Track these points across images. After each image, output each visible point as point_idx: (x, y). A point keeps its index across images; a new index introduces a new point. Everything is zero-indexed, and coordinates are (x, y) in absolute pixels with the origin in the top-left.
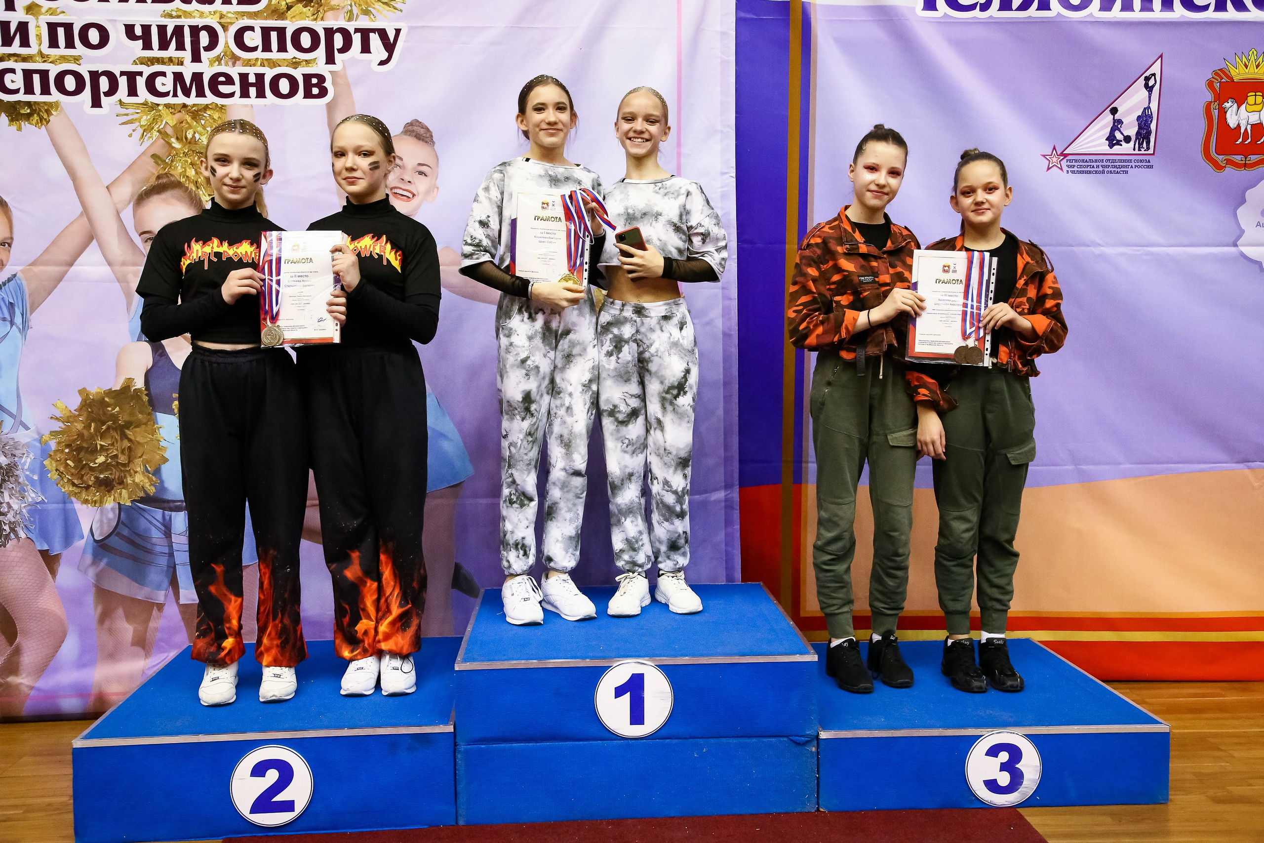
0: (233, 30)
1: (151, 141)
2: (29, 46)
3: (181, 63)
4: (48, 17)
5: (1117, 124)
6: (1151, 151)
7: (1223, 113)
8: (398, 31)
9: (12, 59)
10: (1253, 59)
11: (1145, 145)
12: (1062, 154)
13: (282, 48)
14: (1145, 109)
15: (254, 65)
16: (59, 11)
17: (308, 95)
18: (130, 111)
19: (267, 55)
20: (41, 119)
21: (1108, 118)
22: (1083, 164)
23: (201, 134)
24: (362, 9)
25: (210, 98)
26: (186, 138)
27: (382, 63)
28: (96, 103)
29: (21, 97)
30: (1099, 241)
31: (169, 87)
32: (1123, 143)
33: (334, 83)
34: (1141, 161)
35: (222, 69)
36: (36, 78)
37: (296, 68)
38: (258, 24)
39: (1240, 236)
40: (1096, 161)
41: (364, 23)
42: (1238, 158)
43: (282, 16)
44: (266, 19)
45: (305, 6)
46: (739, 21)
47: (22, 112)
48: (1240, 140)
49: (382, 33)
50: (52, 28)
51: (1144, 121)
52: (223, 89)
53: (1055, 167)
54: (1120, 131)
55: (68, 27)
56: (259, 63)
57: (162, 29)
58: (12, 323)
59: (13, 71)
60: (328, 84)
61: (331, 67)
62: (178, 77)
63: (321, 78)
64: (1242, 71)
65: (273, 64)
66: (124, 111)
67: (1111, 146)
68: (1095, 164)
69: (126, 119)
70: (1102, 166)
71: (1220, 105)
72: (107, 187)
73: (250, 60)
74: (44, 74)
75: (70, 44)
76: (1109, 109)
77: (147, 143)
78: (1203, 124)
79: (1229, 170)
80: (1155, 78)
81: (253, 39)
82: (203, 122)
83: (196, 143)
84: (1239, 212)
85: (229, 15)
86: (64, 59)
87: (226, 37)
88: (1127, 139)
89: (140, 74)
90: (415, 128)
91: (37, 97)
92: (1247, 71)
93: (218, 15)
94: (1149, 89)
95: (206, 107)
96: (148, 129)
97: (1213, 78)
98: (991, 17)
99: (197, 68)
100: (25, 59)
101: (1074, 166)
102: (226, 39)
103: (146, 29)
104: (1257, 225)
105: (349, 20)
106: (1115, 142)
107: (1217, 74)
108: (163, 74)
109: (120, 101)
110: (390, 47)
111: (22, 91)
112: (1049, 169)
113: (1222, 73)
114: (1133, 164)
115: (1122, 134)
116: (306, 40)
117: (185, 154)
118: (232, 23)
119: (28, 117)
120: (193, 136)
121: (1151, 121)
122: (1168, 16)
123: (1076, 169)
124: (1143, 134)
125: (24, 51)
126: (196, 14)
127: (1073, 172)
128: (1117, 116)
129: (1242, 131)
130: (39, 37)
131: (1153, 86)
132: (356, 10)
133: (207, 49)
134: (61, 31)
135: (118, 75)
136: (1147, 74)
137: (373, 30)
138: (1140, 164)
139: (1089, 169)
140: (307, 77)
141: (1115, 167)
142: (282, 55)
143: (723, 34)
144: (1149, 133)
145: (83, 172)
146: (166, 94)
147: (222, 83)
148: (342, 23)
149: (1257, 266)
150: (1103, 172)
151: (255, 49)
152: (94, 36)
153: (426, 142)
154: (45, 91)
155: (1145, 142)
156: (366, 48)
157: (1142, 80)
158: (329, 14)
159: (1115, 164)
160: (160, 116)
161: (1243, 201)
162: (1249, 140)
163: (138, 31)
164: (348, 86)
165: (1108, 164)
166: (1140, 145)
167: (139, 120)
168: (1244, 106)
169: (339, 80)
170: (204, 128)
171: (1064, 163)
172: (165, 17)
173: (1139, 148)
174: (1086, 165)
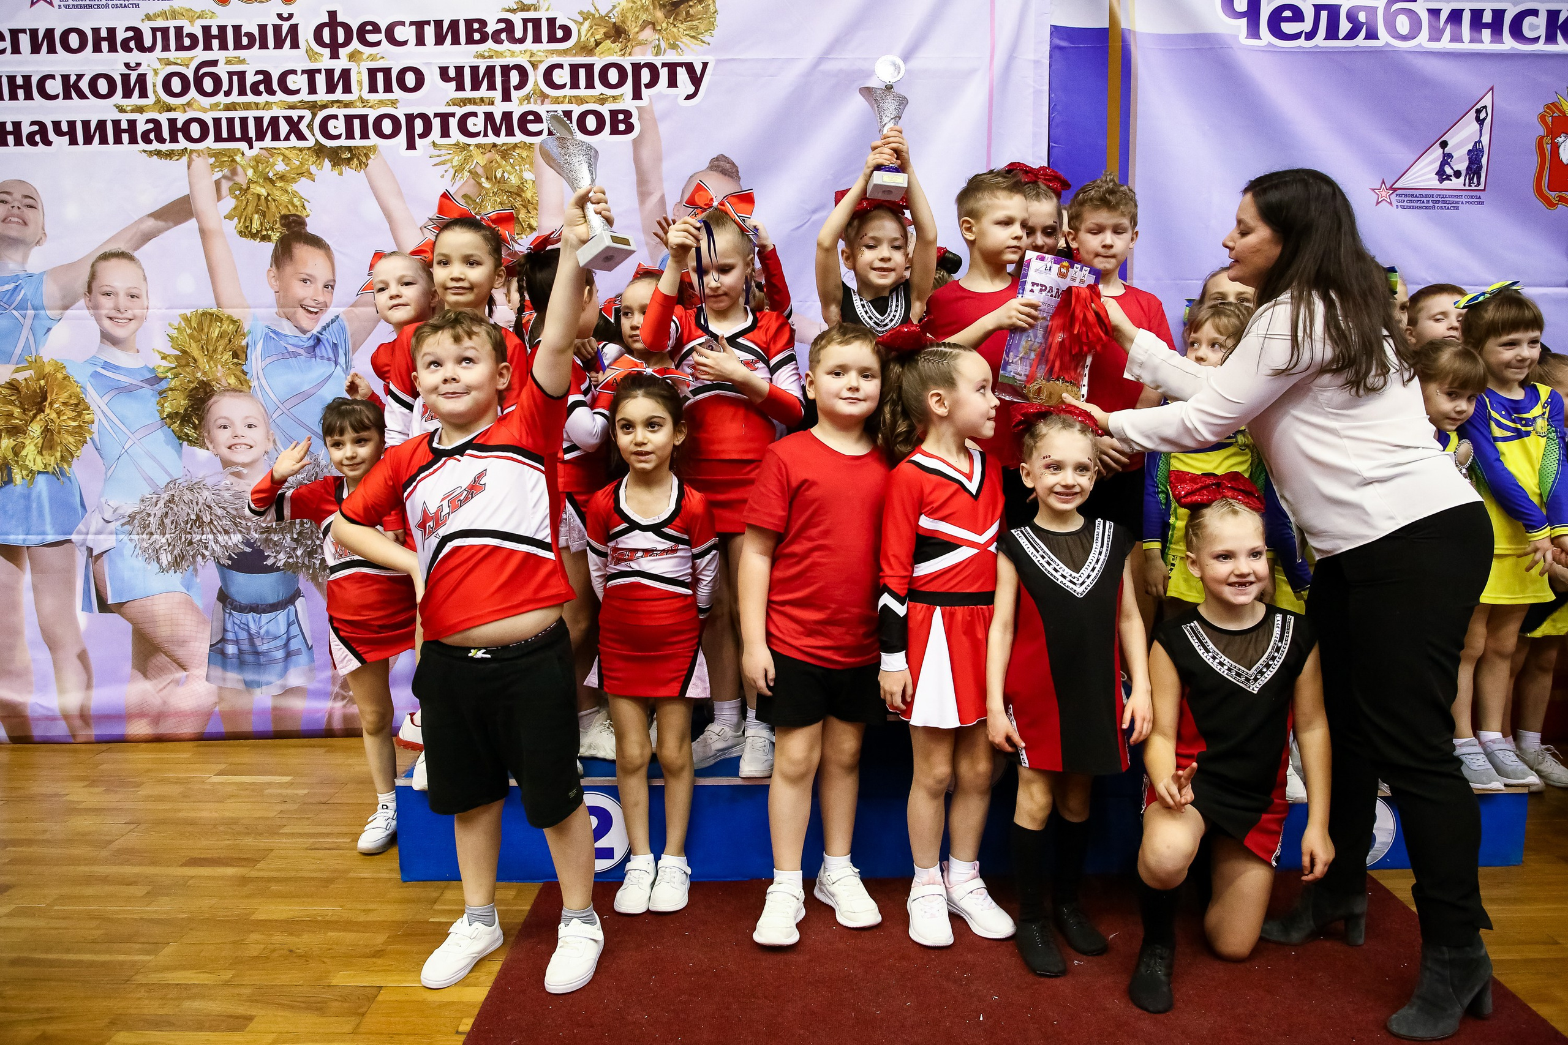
0: (542, 68)
1: (462, 181)
2: (351, 92)
3: (493, 103)
4: (369, 63)
5: (1447, 159)
6: (1482, 187)
7: (1556, 148)
8: (705, 65)
9: (336, 105)
11: (1475, 180)
12: (1391, 188)
13: (590, 85)
14: (1476, 143)
15: (562, 102)
16: (379, 56)
17: (615, 131)
18: (443, 152)
19: (575, 92)
20: (360, 163)
21: (1437, 153)
22: (1412, 200)
23: (510, 173)
24: (670, 43)
25: (519, 137)
26: (496, 177)
27: (689, 97)
28: (411, 145)
29: (343, 142)
31: (480, 127)
32: (1453, 178)
33: (640, 118)
34: (1472, 197)
35: (532, 107)
36: (357, 123)
37: (602, 104)
38: (567, 61)
40: (1426, 196)
41: (672, 57)
43: (590, 52)
44: (575, 55)
45: (614, 42)
46: (1054, 48)
47: (343, 156)
49: (689, 67)
50: (372, 73)
51: (1475, 155)
52: (532, 127)
53: (1385, 201)
54: (1450, 166)
55: (387, 72)
56: (567, 100)
57: (474, 70)
58: (336, 363)
59: (335, 117)
60: (634, 120)
61: (638, 102)
62: (489, 117)
63: (628, 114)
65: (580, 101)
66: (437, 152)
67: (1441, 181)
68: (1425, 199)
69: (438, 160)
70: (1432, 202)
71: (1553, 139)
72: (421, 229)
73: (558, 98)
74: (364, 119)
75: (388, 89)
76: (1439, 142)
77: (458, 184)
78: (1535, 159)
79: (1561, 207)
80: (1486, 111)
81: (562, 76)
82: (512, 161)
83: (505, 182)
85: (539, 54)
86: (382, 103)
87: (536, 76)
88: (1457, 174)
89: (453, 115)
90: (722, 163)
91: (358, 142)
93: (528, 54)
94: (1481, 122)
95: (515, 146)
96: (459, 170)
97: (1545, 112)
98: (1317, 46)
99: (507, 107)
100: (347, 105)
101: (1404, 201)
102: (536, 78)
103: (460, 70)
105: (657, 54)
106: (1445, 176)
107: (1548, 108)
108: (475, 114)
109: (434, 142)
110: (696, 81)
111: (344, 136)
112: (1378, 203)
113: (1554, 106)
114: (1464, 200)
115: (1452, 168)
116: (613, 76)
117: (495, 194)
118: (541, 62)
119: (349, 161)
120: (503, 175)
121: (1483, 155)
122: (1497, 47)
123: (1405, 204)
124: (1474, 169)
125: (347, 97)
126: (508, 54)
127: (1403, 207)
128: (1447, 150)
130: (360, 83)
131: (1484, 119)
132: (663, 45)
133: (517, 88)
134: (380, 76)
135: (432, 117)
136: (1478, 106)
137: (680, 65)
138: (1471, 200)
139: (1419, 204)
140: (614, 113)
141: (1446, 202)
142: (590, 92)
143: (1036, 62)
144: (1481, 168)
145: (398, 214)
146: (477, 134)
147: (531, 121)
148: (649, 58)
150: (1433, 207)
151: (563, 86)
152: (410, 80)
153: (732, 177)
154: (365, 135)
155: (1475, 177)
156: (673, 83)
157: (1473, 113)
158: (637, 49)
159: (1445, 199)
160: (471, 156)
163: (452, 73)
164: (655, 122)
165: (1438, 199)
166: (1471, 180)
167: (451, 160)
169: (646, 116)
170: (513, 167)
171: (1393, 197)
172: (477, 58)
173: (1470, 183)
174: (1416, 200)
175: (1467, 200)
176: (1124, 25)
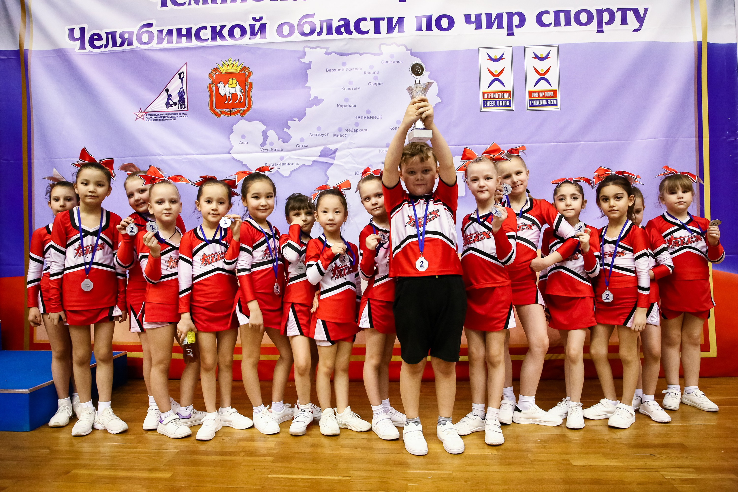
5: (169, 97)
6: (186, 109)
7: (217, 88)
10: (230, 62)
12: (144, 112)
14: (181, 89)
21: (165, 95)
22: (154, 116)
30: (161, 153)
32: (173, 106)
39: (231, 149)
40: (160, 115)
42: (227, 110)
48: (227, 101)
51: (181, 94)
53: (140, 119)
54: (171, 100)
64: (225, 69)
67: (168, 107)
70: (163, 117)
71: (216, 85)
76: (165, 90)
79: (223, 116)
80: (183, 74)
84: (231, 136)
88: (175, 104)
92: (228, 68)
94: (182, 79)
97: (212, 72)
98: (109, 50)
101: (150, 117)
104: (240, 143)
106: (169, 105)
107: (213, 70)
112: (136, 119)
113: (216, 70)
114: (178, 115)
115: (172, 101)
121: (184, 94)
122: (189, 45)
123: (151, 119)
124: (182, 101)
127: (149, 120)
128: (169, 93)
129: (227, 97)
131: (183, 78)
136: (180, 72)
138: (182, 115)
139: (157, 119)
141: (169, 117)
144: (184, 100)
149: (240, 164)
150: (164, 120)
155: (183, 105)
157: (177, 76)
159: (169, 116)
161: (232, 132)
162: (231, 101)
165: (166, 116)
168: (227, 84)
171: (145, 116)
173: (181, 107)
174: (156, 117)
175: (180, 115)
176: (25, 47)
